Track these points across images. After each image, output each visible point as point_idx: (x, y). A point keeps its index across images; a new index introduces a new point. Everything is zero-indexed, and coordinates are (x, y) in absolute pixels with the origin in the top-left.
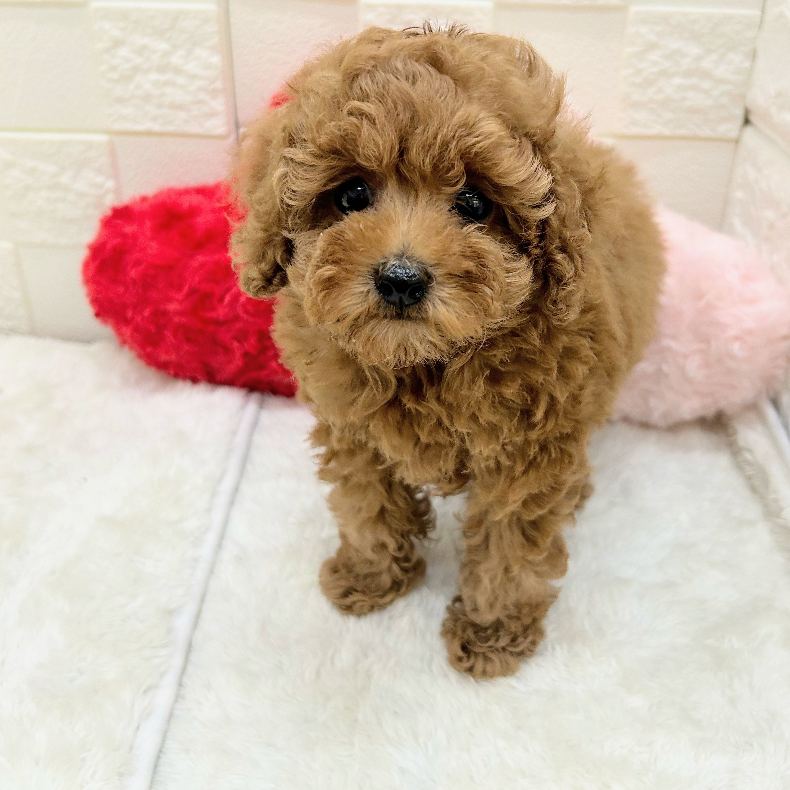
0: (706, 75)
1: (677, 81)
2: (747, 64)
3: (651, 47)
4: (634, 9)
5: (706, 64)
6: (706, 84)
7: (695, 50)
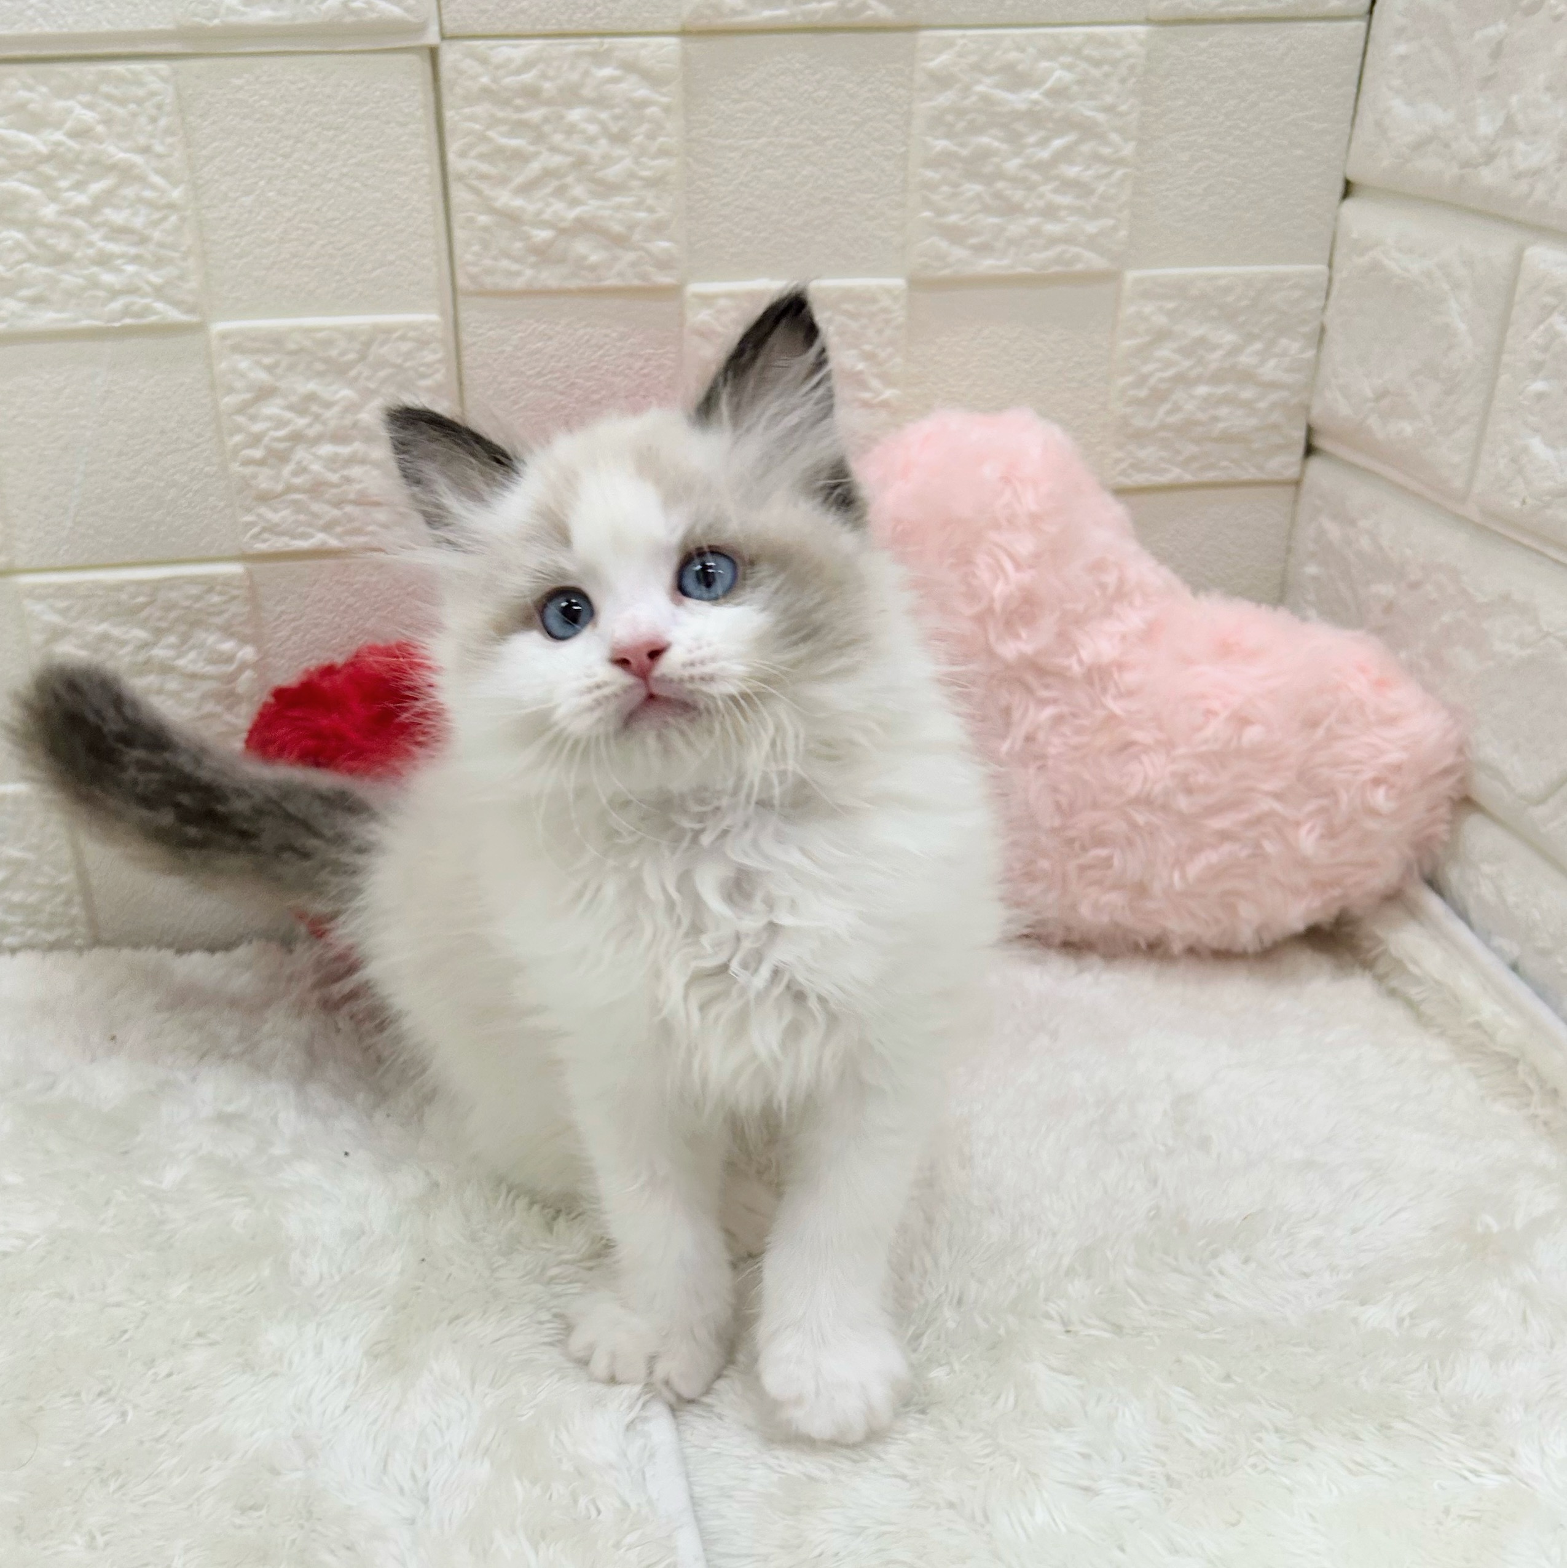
0: (1246, 377)
1: (1202, 390)
2: (1310, 354)
3: (1161, 336)
4: (1131, 275)
5: (1246, 359)
6: (1247, 394)
7: (1229, 338)
